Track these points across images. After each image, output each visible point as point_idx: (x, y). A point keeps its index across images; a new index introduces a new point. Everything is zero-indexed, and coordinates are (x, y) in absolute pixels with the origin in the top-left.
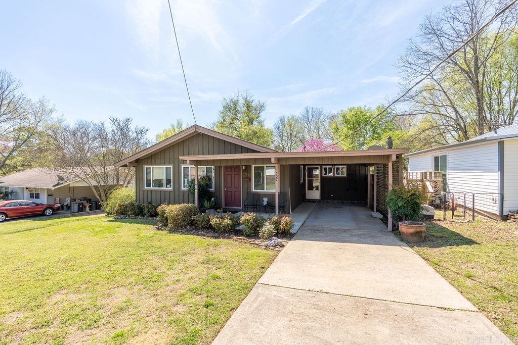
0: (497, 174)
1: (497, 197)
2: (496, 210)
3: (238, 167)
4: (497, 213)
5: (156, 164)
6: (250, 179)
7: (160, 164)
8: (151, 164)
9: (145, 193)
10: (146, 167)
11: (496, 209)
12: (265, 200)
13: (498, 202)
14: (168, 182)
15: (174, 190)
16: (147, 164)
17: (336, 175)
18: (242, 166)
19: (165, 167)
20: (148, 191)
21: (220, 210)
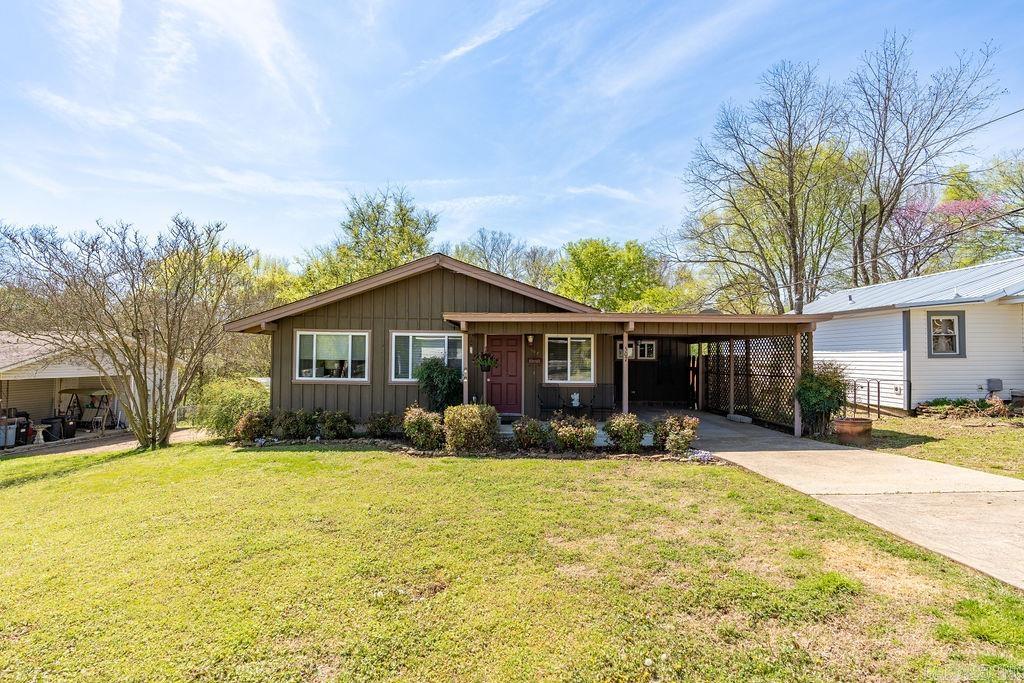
0: (902, 355)
1: (902, 385)
2: (901, 403)
3: (517, 339)
4: (901, 406)
5: (326, 327)
6: (542, 360)
7: (338, 327)
8: (315, 327)
9: (297, 391)
10: (299, 333)
11: (902, 401)
12: (576, 397)
13: (904, 392)
14: (358, 365)
15: (372, 382)
16: (303, 327)
17: (639, 358)
18: (526, 336)
19: (350, 334)
20: (303, 385)
21: (558, 412)
